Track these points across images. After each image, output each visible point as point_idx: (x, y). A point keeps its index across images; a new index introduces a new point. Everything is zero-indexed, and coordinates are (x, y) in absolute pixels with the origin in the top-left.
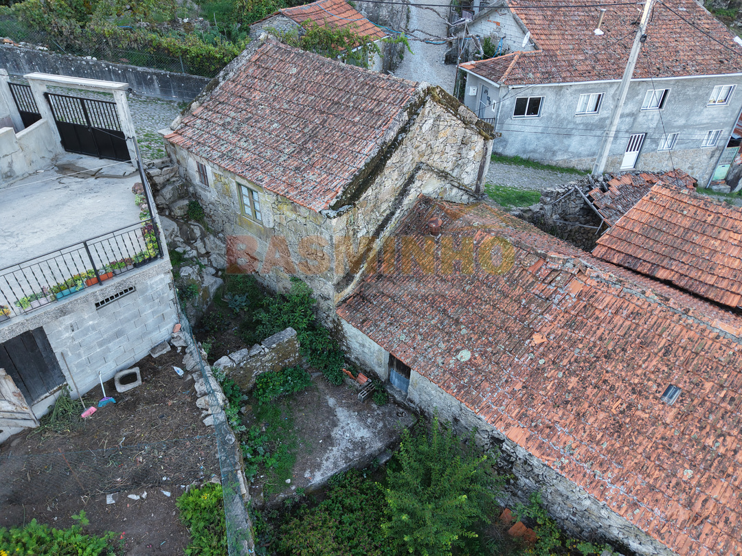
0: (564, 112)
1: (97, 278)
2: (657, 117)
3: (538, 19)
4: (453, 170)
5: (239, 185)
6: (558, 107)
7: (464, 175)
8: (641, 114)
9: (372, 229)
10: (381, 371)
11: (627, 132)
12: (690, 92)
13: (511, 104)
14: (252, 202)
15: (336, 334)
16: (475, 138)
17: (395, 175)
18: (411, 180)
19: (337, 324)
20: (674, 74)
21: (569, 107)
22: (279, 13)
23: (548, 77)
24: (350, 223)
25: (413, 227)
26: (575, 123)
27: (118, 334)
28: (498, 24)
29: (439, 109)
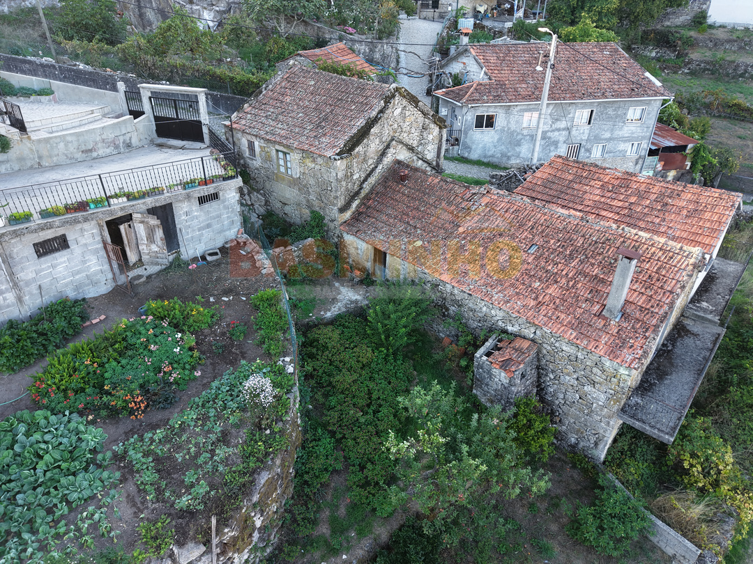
0: (513, 126)
1: (205, 182)
2: (587, 132)
3: (493, 59)
4: (418, 146)
5: (277, 151)
6: (509, 122)
7: (426, 152)
8: (574, 129)
9: (363, 176)
10: (369, 265)
11: (564, 142)
12: (611, 112)
13: (472, 119)
14: (286, 162)
15: (340, 245)
16: (432, 126)
17: (377, 141)
18: (388, 147)
19: (340, 237)
20: (595, 98)
21: (517, 122)
22: (299, 54)
23: (498, 98)
24: (349, 167)
25: (390, 178)
26: (523, 135)
27: (209, 226)
28: (464, 63)
29: (405, 102)
